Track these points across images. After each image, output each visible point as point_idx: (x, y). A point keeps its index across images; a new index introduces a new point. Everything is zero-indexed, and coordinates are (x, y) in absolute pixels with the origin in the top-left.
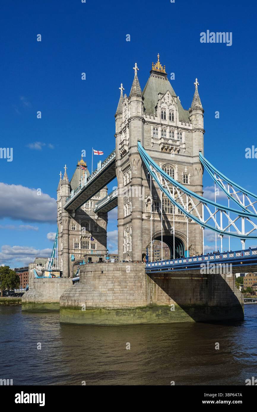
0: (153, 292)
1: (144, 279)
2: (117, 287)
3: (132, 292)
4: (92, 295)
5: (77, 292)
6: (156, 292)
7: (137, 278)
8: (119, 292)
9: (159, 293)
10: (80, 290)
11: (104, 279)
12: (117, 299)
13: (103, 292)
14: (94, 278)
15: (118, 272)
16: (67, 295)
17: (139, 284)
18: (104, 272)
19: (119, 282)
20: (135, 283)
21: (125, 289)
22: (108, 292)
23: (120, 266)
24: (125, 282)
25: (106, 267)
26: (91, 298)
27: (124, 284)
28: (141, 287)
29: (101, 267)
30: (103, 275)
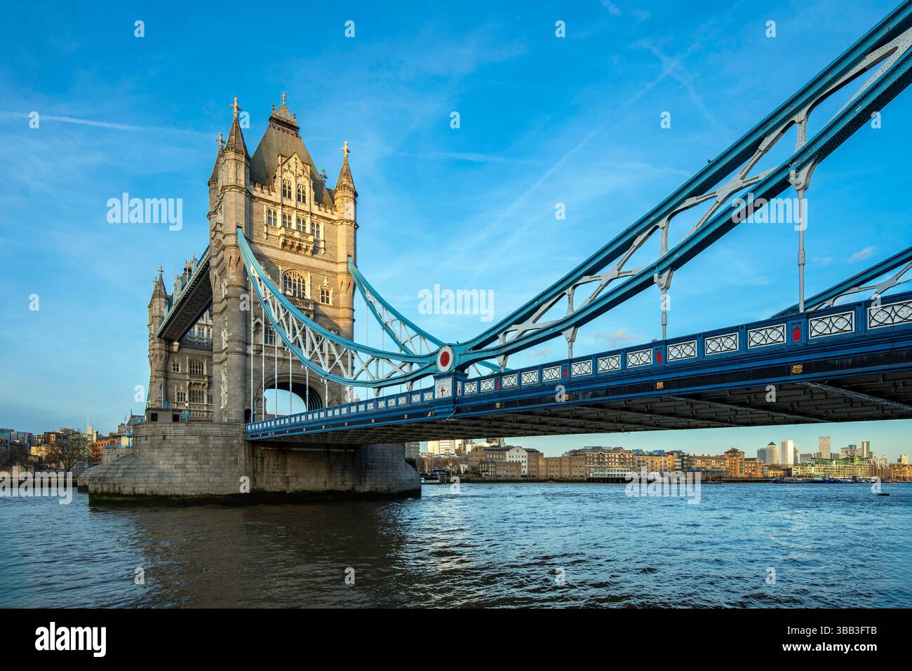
0: (259, 471)
1: (243, 450)
2: (191, 462)
3: (218, 470)
4: (146, 475)
5: (119, 471)
6: (263, 471)
7: (229, 448)
8: (196, 470)
9: (269, 472)
10: (125, 466)
11: (169, 450)
12: (190, 482)
13: (166, 471)
14: (152, 446)
15: (193, 438)
16: (101, 475)
17: (233, 458)
18: (168, 438)
19: (194, 453)
20: (224, 456)
21: (205, 466)
22: (174, 470)
23: (197, 428)
24: (207, 454)
25: (172, 428)
26: (142, 480)
27: (203, 457)
28: (236, 462)
29: (163, 428)
30: (167, 441)
